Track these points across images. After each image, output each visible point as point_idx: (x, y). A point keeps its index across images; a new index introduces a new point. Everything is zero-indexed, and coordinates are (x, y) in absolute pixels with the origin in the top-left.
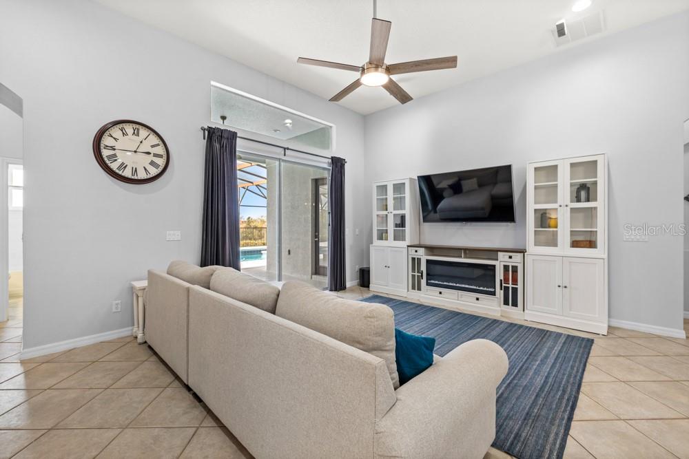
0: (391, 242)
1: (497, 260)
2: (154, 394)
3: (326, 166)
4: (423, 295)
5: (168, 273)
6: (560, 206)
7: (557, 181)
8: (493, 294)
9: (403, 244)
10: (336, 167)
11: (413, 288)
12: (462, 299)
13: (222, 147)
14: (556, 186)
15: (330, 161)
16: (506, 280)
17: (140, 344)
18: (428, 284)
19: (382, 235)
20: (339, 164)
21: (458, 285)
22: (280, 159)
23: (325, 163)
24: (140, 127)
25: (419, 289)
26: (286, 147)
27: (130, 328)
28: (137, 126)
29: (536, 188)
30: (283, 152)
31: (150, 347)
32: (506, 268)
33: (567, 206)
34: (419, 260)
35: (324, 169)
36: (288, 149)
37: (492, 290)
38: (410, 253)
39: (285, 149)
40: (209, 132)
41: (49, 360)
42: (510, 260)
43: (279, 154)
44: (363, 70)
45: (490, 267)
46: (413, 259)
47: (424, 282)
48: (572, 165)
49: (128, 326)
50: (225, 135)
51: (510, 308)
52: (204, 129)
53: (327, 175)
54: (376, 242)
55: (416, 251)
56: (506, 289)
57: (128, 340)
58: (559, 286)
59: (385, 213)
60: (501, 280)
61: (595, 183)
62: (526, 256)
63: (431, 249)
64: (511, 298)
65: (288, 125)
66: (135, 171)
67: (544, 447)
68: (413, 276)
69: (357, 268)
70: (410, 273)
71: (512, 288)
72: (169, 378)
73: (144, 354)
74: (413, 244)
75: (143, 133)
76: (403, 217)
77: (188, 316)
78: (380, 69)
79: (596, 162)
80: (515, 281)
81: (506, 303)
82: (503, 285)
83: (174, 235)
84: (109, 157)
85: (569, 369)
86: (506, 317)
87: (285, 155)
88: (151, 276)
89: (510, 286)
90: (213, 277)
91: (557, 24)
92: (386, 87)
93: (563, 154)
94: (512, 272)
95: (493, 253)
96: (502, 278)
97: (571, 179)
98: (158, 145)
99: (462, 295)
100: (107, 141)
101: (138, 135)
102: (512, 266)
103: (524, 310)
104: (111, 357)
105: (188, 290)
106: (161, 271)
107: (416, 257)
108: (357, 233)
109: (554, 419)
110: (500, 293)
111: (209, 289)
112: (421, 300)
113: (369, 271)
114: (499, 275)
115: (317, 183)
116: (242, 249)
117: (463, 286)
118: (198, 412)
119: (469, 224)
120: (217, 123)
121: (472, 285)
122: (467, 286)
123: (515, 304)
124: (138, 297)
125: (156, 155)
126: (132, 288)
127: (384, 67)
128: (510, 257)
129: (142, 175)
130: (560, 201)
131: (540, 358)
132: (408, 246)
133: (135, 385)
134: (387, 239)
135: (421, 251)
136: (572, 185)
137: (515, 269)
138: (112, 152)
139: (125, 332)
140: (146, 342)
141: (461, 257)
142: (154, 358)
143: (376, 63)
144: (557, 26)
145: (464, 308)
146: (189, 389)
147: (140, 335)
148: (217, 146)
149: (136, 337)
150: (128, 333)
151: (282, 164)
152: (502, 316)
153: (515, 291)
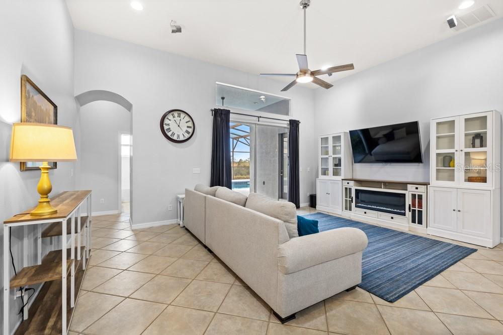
0: (330, 176)
1: (407, 190)
2: (190, 248)
3: (286, 126)
4: (353, 214)
5: (195, 190)
6: (456, 151)
7: (454, 132)
8: (404, 214)
9: (339, 178)
10: (293, 126)
11: (346, 209)
12: (381, 218)
13: (222, 119)
14: (453, 136)
15: (289, 122)
16: (414, 205)
17: (181, 227)
18: (356, 206)
19: (325, 172)
20: (295, 124)
21: (378, 207)
22: (255, 124)
23: (286, 124)
24: (181, 112)
25: (350, 209)
26: (259, 116)
27: (176, 220)
28: (180, 112)
29: (438, 137)
30: (258, 119)
31: (187, 229)
32: (414, 196)
33: (461, 151)
34: (350, 189)
35: (285, 128)
36: (261, 117)
37: (403, 212)
38: (344, 184)
39: (259, 117)
40: (215, 112)
41: (143, 230)
42: (417, 190)
43: (254, 121)
44: (297, 75)
45: (401, 196)
46: (346, 189)
47: (353, 204)
48: (466, 120)
49: (175, 219)
50: (223, 113)
51: (416, 225)
52: (212, 110)
53: (287, 131)
54: (321, 177)
55: (348, 183)
56: (414, 211)
57: (176, 225)
58: (454, 210)
59: (327, 156)
60: (410, 205)
61: (486, 133)
62: (428, 187)
63: (359, 182)
64: (418, 218)
65: (263, 99)
66: (178, 136)
67: (392, 292)
68: (346, 200)
69: (308, 194)
70: (344, 198)
71: (418, 210)
72: (196, 242)
73: (183, 232)
74: (346, 178)
75: (183, 115)
76: (340, 160)
77: (205, 211)
78: (307, 75)
79: (486, 117)
80: (420, 206)
81: (414, 221)
82: (411, 208)
83: (197, 170)
84: (167, 130)
85: (440, 262)
86: (413, 232)
87: (259, 121)
88: (187, 192)
89: (417, 209)
90: (217, 192)
91: (448, 19)
92: (314, 82)
93: (459, 112)
94: (418, 199)
95: (404, 185)
96: (411, 203)
97: (465, 131)
98: (189, 121)
99: (380, 215)
100: (166, 121)
101: (180, 117)
102: (418, 195)
103: (427, 227)
104: (169, 232)
105: (205, 197)
106: (192, 189)
107: (348, 187)
108: (308, 170)
109: (408, 283)
110: (409, 214)
111: (215, 196)
112: (351, 218)
113: (316, 197)
114: (408, 201)
115: (282, 136)
116: (233, 181)
117: (382, 208)
118: (210, 256)
119: (389, 164)
120: (219, 106)
121: (388, 208)
122: (384, 209)
123: (420, 222)
124: (180, 203)
125: (188, 127)
126: (177, 198)
127: (309, 72)
128: (417, 188)
129: (182, 138)
130: (456, 147)
131: (421, 255)
132: (342, 180)
133: (182, 244)
134: (328, 175)
135: (352, 183)
136: (466, 135)
137: (420, 197)
138: (168, 127)
139: (174, 221)
140: (184, 227)
141: (381, 188)
142: (188, 234)
143: (304, 72)
144: (448, 21)
145: (382, 224)
146: (206, 247)
147: (181, 223)
148: (219, 119)
149: (179, 225)
150: (175, 222)
151: (257, 126)
152: (410, 230)
153: (420, 212)
